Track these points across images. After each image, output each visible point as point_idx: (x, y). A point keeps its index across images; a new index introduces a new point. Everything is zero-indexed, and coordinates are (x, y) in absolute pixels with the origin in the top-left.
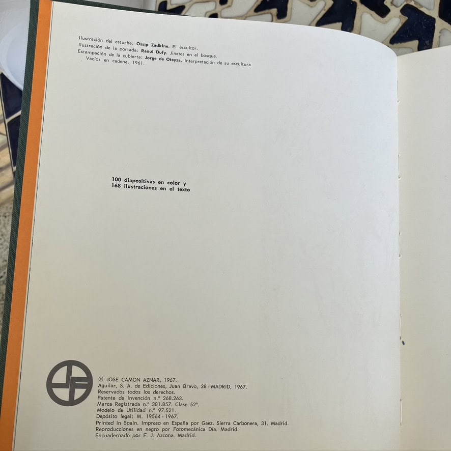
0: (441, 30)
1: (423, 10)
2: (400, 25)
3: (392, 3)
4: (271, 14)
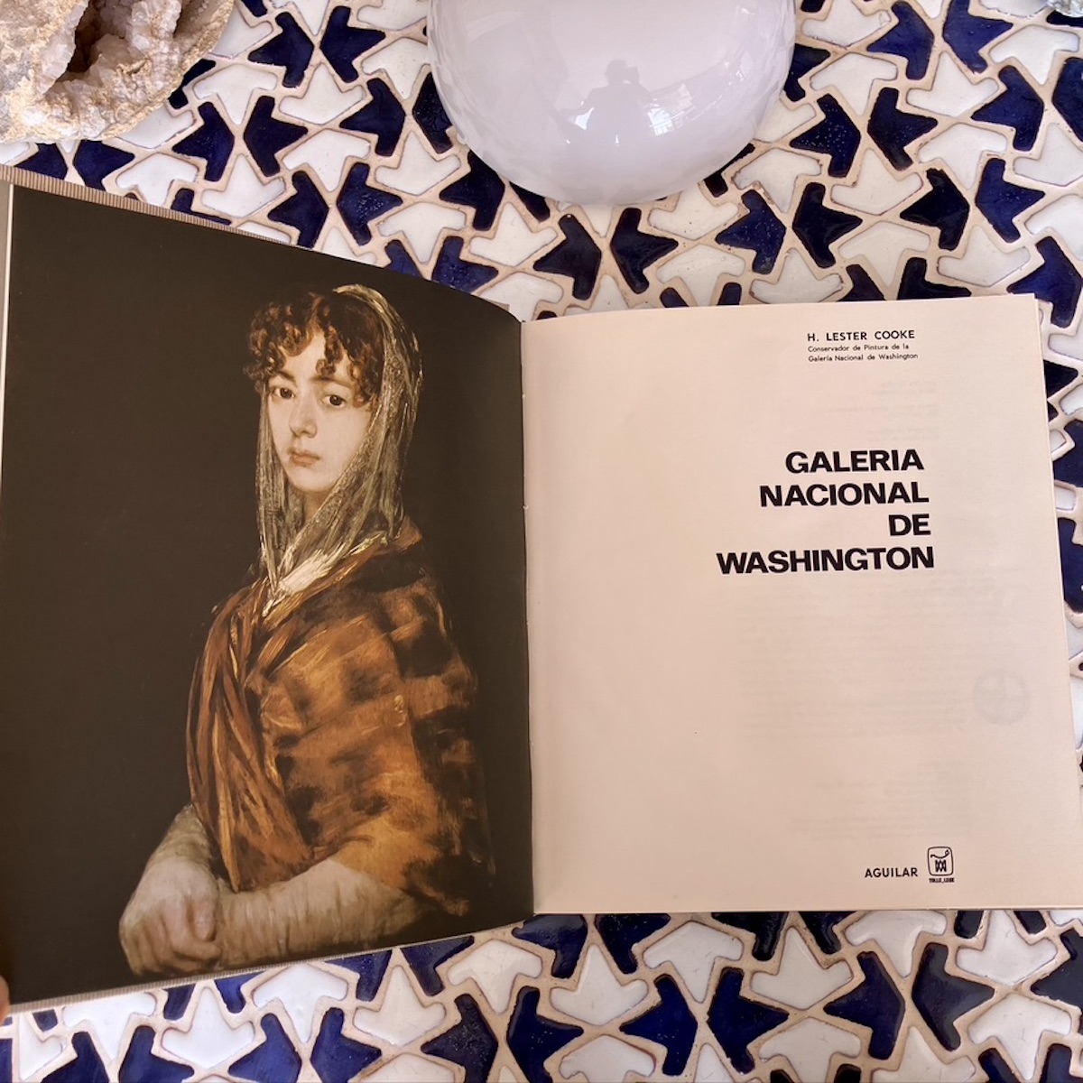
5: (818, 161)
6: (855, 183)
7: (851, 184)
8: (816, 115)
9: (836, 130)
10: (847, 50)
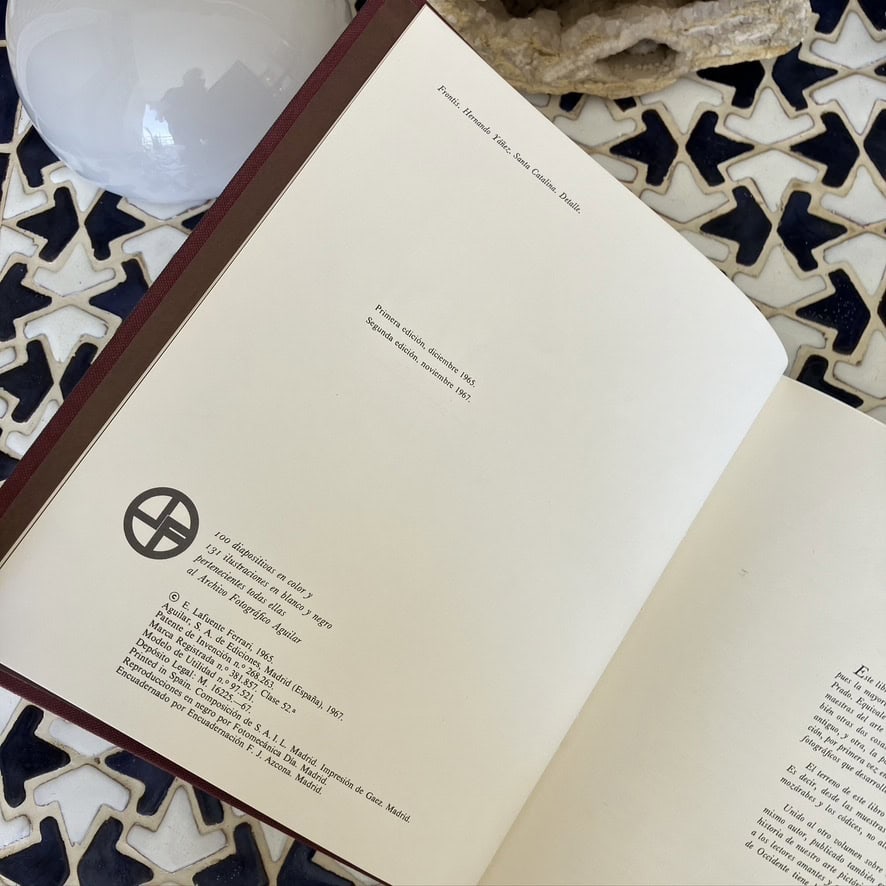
5: (824, 334)
6: (859, 363)
7: (855, 362)
8: (826, 288)
9: (845, 305)
10: (865, 229)
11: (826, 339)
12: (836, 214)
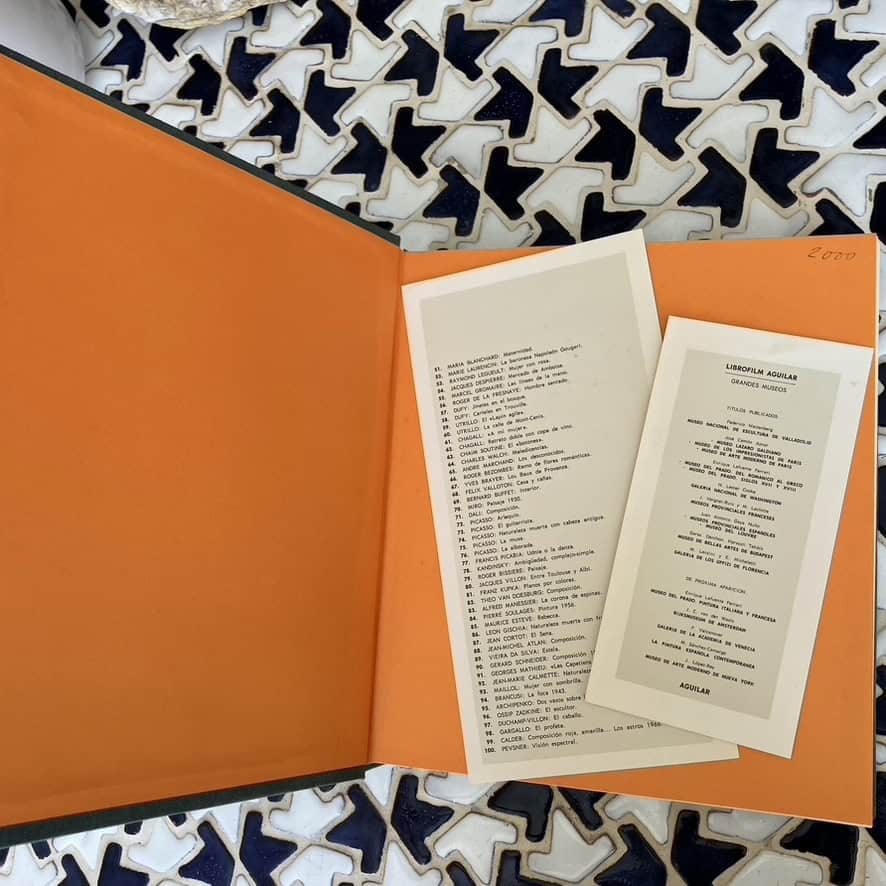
0: (485, 210)
1: (466, 176)
2: (438, 193)
3: (430, 159)
4: (273, 143)
5: (499, 127)
7: (529, 141)
8: (493, 87)
9: (511, 96)
10: (513, 24)
11: (502, 131)
12: (487, 22)
